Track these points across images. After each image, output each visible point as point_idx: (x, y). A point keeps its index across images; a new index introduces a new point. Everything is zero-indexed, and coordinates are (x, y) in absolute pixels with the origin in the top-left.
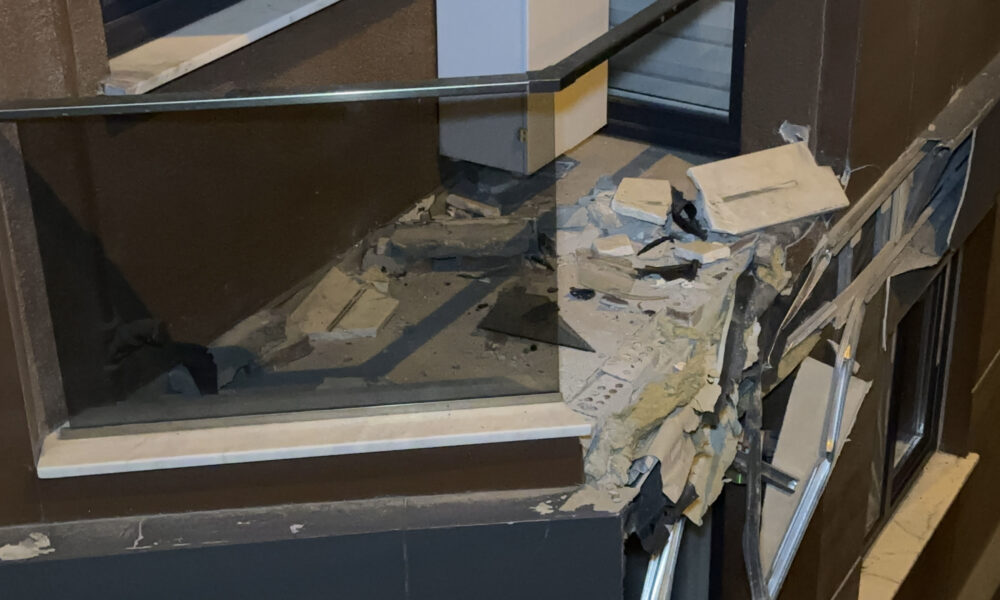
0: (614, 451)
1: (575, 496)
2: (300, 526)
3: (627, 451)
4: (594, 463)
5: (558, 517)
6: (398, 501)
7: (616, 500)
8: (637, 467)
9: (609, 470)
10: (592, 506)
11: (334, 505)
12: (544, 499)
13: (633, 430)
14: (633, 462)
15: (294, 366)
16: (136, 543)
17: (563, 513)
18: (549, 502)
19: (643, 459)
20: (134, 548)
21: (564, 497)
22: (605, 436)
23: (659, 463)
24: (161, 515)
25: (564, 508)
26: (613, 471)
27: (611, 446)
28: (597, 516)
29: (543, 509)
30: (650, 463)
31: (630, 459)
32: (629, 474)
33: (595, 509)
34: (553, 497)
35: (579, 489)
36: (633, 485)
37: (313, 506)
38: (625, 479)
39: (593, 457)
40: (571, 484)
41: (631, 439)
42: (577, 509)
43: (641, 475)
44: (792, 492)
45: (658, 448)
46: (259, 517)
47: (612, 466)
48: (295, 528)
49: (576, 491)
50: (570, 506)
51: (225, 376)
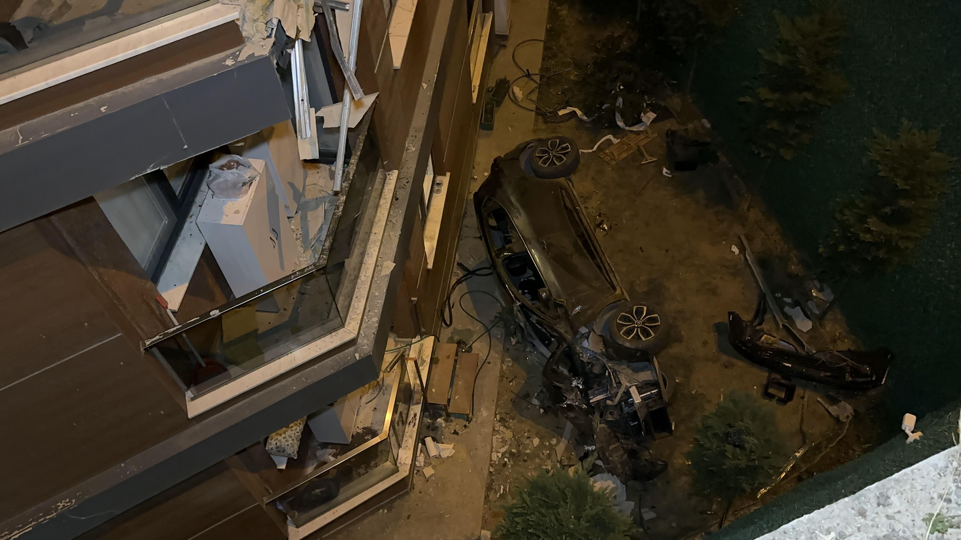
0: (255, 21)
1: (243, 51)
2: (106, 107)
3: (261, 19)
4: (246, 30)
5: (239, 64)
6: (153, 79)
7: (264, 47)
8: (269, 25)
9: (256, 32)
10: (253, 54)
11: (119, 90)
12: (228, 57)
13: (261, 7)
14: (266, 24)
15: (66, 18)
16: (20, 142)
17: (240, 62)
18: (231, 58)
19: (271, 20)
20: (20, 144)
21: (237, 53)
22: (248, 14)
23: (279, 21)
24: (27, 123)
25: (240, 59)
26: (258, 31)
27: (252, 19)
28: (258, 59)
29: (229, 62)
30: (275, 22)
31: (264, 23)
32: (266, 31)
33: (256, 55)
34: (231, 55)
35: (244, 47)
36: (269, 36)
37: (108, 95)
38: (266, 34)
39: (245, 28)
40: (239, 44)
41: (262, 12)
42: (247, 58)
43: (272, 29)
44: (348, 10)
45: (276, 13)
46: (81, 109)
47: (256, 29)
48: (103, 109)
49: (242, 48)
50: (243, 57)
51: (27, 35)
